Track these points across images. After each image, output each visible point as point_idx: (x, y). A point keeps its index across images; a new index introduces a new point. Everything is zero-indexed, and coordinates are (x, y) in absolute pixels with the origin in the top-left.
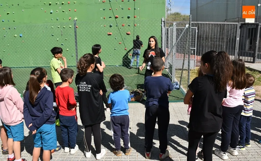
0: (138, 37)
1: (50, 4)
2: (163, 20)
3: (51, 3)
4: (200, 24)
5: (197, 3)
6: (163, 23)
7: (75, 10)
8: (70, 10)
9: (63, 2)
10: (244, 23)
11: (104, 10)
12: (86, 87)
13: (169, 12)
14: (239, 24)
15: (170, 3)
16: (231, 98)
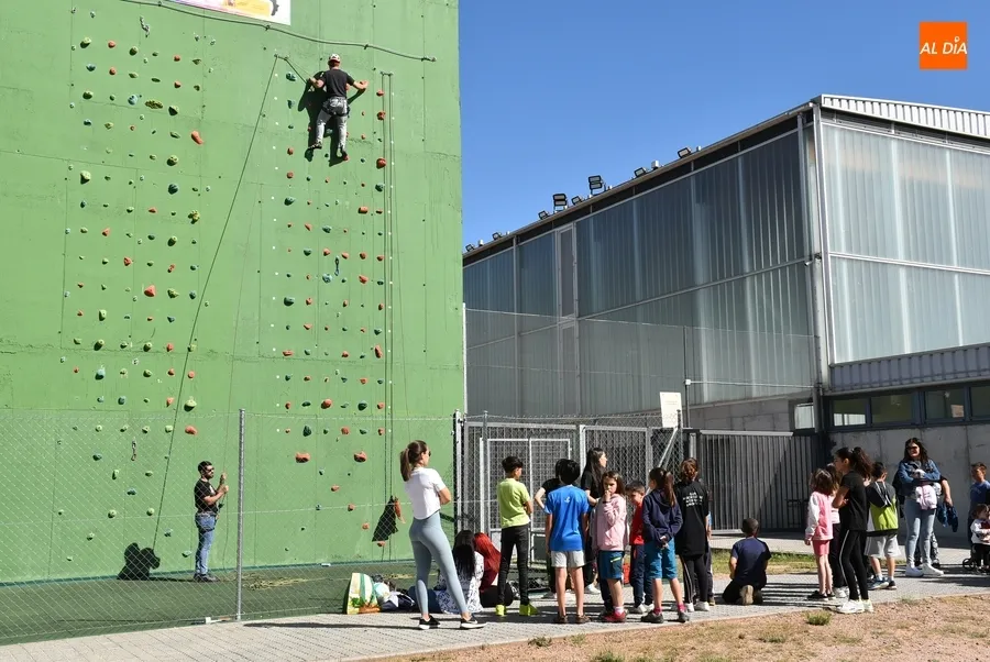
1: (98, 347)
2: (459, 416)
3: (101, 341)
7: (191, 373)
8: (171, 370)
9: (149, 344)
10: (660, 428)
11: (287, 379)
14: (648, 432)
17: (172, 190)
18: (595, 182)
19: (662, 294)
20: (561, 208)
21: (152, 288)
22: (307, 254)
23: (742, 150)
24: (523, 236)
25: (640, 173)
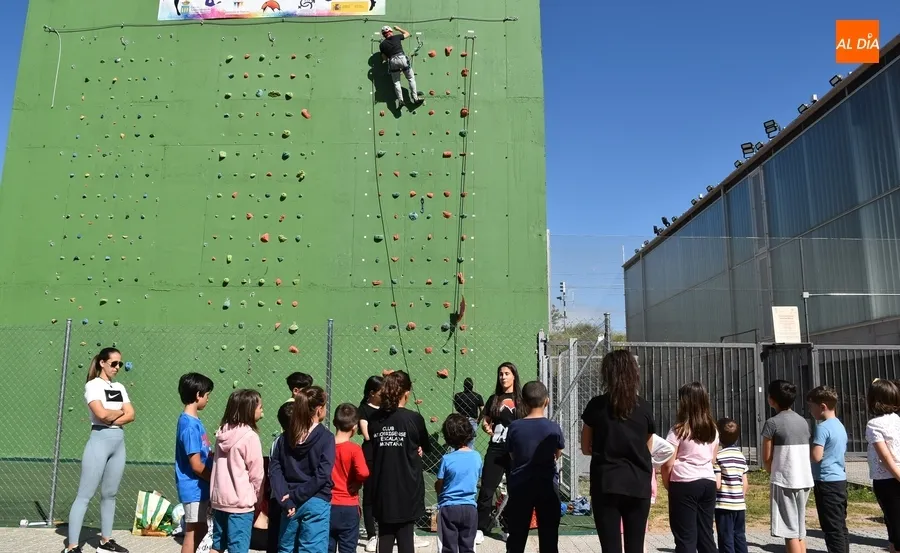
0: (468, 384)
1: (225, 284)
2: (542, 336)
3: (227, 280)
4: (648, 348)
5: (645, 293)
6: (541, 345)
7: (295, 303)
8: (279, 301)
9: (263, 280)
10: (771, 344)
11: (376, 305)
12: (394, 437)
13: (560, 323)
14: (757, 348)
15: (561, 295)
16: (685, 463)
17: (285, 157)
18: (770, 126)
19: (832, 218)
20: (751, 155)
21: (266, 236)
22: (395, 197)
23: (888, 63)
24: (728, 184)
25: (803, 110)
